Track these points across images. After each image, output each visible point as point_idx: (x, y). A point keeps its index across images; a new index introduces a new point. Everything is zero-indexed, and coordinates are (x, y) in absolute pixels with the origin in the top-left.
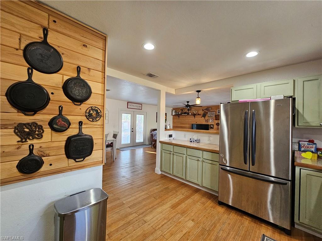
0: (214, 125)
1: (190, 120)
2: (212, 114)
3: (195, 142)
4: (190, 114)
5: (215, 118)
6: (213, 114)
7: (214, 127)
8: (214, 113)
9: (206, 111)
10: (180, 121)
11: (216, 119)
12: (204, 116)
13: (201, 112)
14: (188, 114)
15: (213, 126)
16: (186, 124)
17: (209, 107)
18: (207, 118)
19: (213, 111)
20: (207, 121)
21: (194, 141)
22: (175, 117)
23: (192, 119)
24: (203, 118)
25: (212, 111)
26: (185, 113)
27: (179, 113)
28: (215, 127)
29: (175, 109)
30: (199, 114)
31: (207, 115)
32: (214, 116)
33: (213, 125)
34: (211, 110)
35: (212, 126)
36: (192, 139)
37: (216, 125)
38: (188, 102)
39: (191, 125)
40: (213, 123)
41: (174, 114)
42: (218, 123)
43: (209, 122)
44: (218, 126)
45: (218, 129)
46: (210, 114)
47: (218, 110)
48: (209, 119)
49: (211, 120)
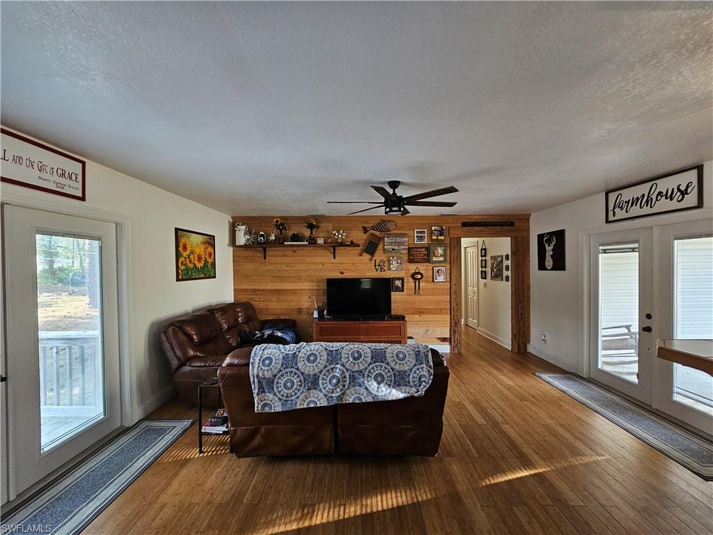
0: (405, 281)
1: (318, 264)
2: (400, 244)
4: (320, 241)
5: (406, 258)
6: (403, 243)
8: (406, 239)
9: (377, 233)
10: (269, 267)
11: (411, 261)
12: (371, 248)
13: (360, 237)
14: (312, 241)
15: (403, 284)
16: (299, 279)
17: (388, 221)
18: (379, 256)
19: (404, 235)
20: (380, 267)
22: (243, 253)
23: (324, 260)
24: (366, 257)
25: (396, 235)
26: (296, 238)
27: (270, 235)
28: (409, 284)
29: (252, 222)
30: (352, 244)
31: (380, 247)
32: (405, 251)
33: (402, 279)
34: (394, 232)
35: (398, 283)
37: (411, 280)
38: (394, 185)
39: (319, 281)
40: (401, 274)
41: (242, 239)
42: (417, 271)
43: (390, 269)
44: (417, 284)
45: (417, 291)
46: (391, 244)
47: (417, 232)
48: (389, 261)
49: (394, 265)
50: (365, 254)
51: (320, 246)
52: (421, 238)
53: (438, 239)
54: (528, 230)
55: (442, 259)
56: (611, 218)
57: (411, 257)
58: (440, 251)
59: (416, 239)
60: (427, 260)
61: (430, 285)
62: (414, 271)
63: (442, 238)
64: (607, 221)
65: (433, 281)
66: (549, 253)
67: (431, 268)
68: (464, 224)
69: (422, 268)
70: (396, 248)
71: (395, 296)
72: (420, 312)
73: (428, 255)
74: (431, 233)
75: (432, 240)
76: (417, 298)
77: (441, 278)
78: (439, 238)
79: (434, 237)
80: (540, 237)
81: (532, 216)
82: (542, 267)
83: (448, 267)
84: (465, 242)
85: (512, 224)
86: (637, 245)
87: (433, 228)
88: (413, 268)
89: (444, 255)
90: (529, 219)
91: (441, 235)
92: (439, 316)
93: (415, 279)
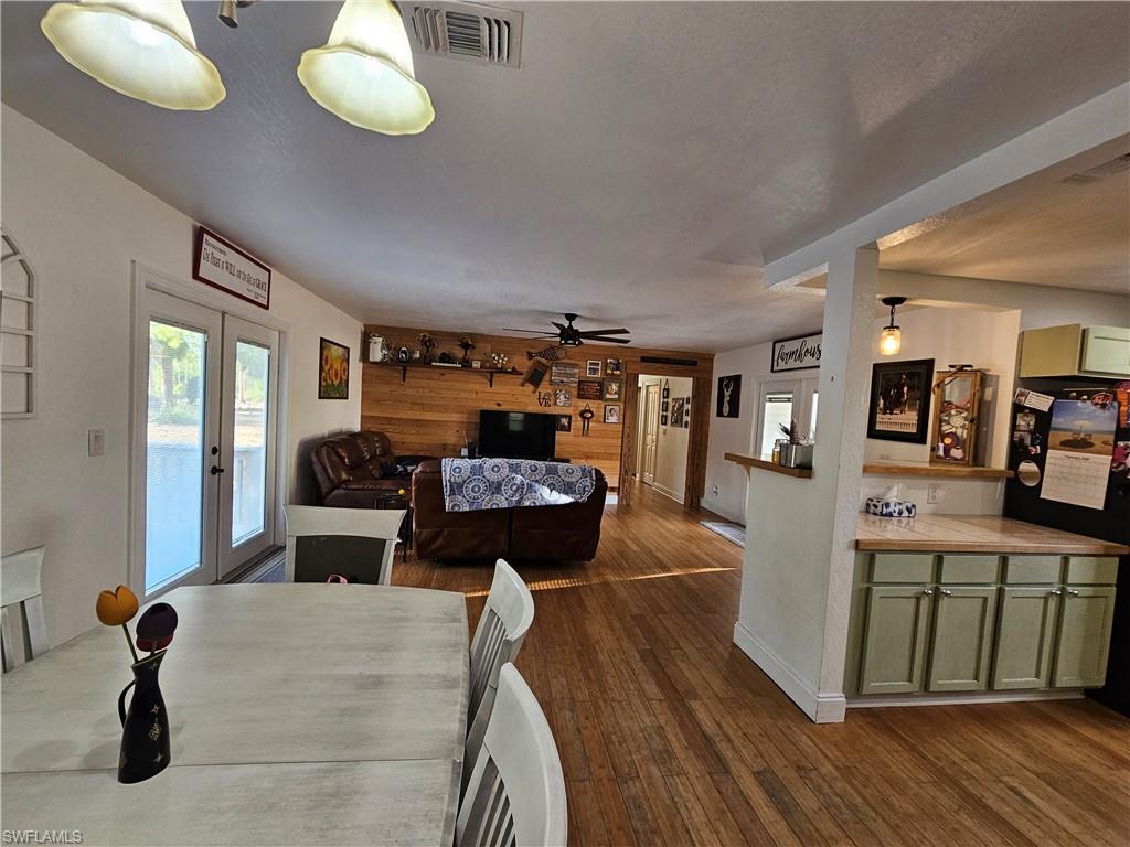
0: (573, 419)
1: (471, 391)
2: (568, 376)
3: (906, 513)
4: (476, 365)
5: (575, 392)
6: (573, 375)
7: (573, 424)
8: (577, 371)
9: (544, 361)
10: (410, 392)
11: (580, 396)
12: (535, 378)
13: (523, 363)
14: (466, 364)
15: (569, 423)
17: (558, 348)
18: (544, 388)
19: (574, 366)
20: (544, 400)
21: (900, 513)
22: (376, 371)
23: (477, 387)
24: (530, 388)
25: (566, 365)
26: (445, 358)
27: (414, 352)
28: (577, 423)
29: (391, 334)
30: (514, 372)
31: (547, 377)
32: (575, 385)
33: (570, 417)
34: (564, 361)
35: (564, 421)
36: (892, 505)
37: (580, 419)
38: (571, 317)
39: (470, 413)
40: (568, 411)
41: (377, 353)
42: (587, 408)
43: (555, 404)
44: (586, 424)
45: (585, 432)
46: (559, 375)
47: (591, 364)
48: (556, 394)
49: (561, 399)
50: (527, 384)
51: (476, 370)
52: (594, 371)
53: (613, 373)
54: (710, 371)
55: (617, 396)
56: (775, 369)
57: (581, 392)
58: (615, 387)
59: (588, 371)
60: (600, 396)
61: (601, 426)
62: (583, 409)
63: (618, 372)
64: (772, 371)
65: (604, 421)
66: (727, 399)
67: (603, 406)
68: (644, 359)
69: (593, 405)
70: (565, 380)
71: (560, 436)
72: (588, 456)
73: (601, 391)
74: (606, 366)
75: (607, 374)
76: (585, 439)
77: (613, 419)
78: (615, 372)
79: (609, 371)
80: (721, 380)
81: (716, 357)
82: (720, 414)
83: (622, 407)
84: (643, 380)
85: (695, 363)
86: (791, 396)
87: (608, 361)
88: (582, 404)
89: (619, 393)
90: (712, 360)
91: (617, 369)
92: (608, 462)
93: (584, 418)
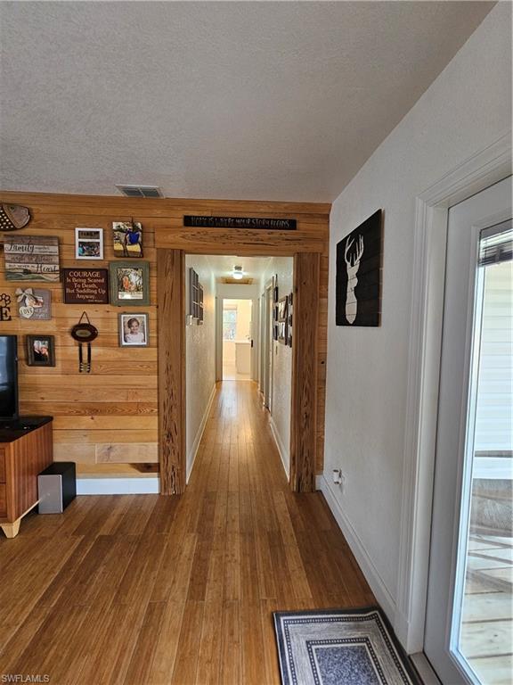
0: (58, 342)
2: (40, 259)
5: (58, 290)
6: (46, 259)
7: (59, 352)
11: (69, 299)
15: (51, 349)
17: (12, 206)
19: (48, 240)
25: (31, 240)
28: (68, 349)
32: (55, 277)
33: (49, 339)
34: (28, 230)
35: (40, 346)
37: (72, 341)
40: (49, 328)
42: (85, 321)
44: (85, 350)
45: (86, 364)
46: (20, 258)
48: (16, 296)
52: (90, 248)
53: (125, 250)
54: (325, 239)
55: (139, 296)
57: (68, 290)
58: (134, 278)
59: (78, 250)
60: (105, 297)
61: (113, 354)
62: (77, 323)
63: (136, 248)
65: (119, 343)
66: (353, 283)
67: (115, 315)
68: (188, 221)
69: (95, 315)
70: (32, 267)
71: (34, 375)
72: (94, 410)
73: (107, 286)
74: (111, 236)
75: (115, 253)
76: (86, 379)
77: (137, 339)
78: (130, 248)
79: (119, 247)
80: (341, 247)
82: (341, 320)
83: (153, 315)
85: (292, 225)
87: (115, 225)
88: (74, 314)
89: (145, 287)
90: (327, 217)
91: (133, 242)
92: (134, 418)
93: (79, 339)
